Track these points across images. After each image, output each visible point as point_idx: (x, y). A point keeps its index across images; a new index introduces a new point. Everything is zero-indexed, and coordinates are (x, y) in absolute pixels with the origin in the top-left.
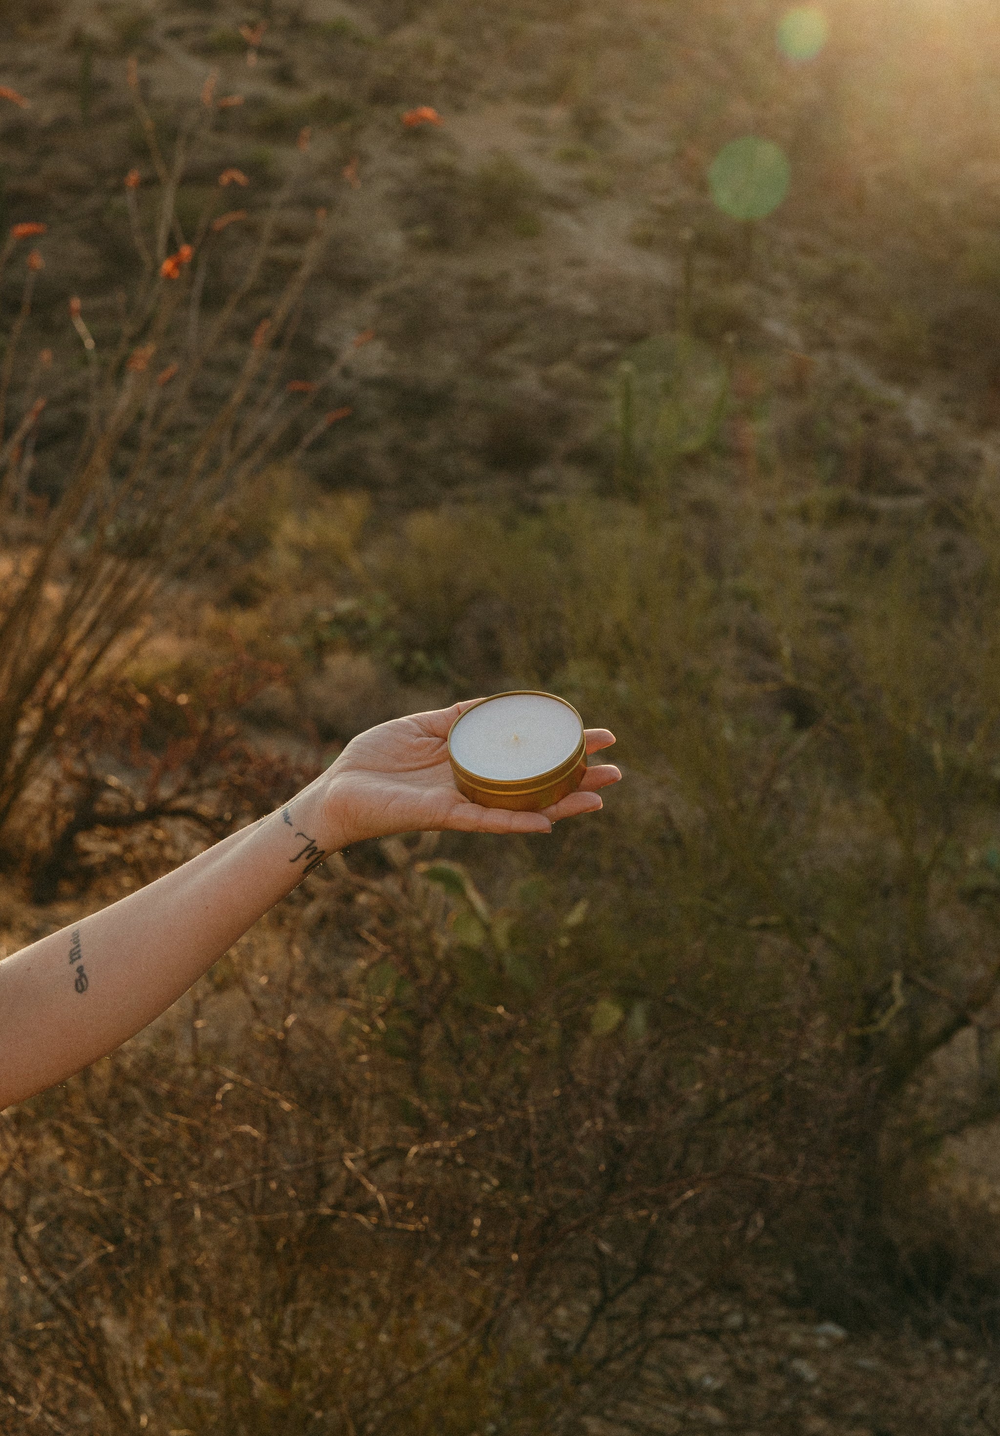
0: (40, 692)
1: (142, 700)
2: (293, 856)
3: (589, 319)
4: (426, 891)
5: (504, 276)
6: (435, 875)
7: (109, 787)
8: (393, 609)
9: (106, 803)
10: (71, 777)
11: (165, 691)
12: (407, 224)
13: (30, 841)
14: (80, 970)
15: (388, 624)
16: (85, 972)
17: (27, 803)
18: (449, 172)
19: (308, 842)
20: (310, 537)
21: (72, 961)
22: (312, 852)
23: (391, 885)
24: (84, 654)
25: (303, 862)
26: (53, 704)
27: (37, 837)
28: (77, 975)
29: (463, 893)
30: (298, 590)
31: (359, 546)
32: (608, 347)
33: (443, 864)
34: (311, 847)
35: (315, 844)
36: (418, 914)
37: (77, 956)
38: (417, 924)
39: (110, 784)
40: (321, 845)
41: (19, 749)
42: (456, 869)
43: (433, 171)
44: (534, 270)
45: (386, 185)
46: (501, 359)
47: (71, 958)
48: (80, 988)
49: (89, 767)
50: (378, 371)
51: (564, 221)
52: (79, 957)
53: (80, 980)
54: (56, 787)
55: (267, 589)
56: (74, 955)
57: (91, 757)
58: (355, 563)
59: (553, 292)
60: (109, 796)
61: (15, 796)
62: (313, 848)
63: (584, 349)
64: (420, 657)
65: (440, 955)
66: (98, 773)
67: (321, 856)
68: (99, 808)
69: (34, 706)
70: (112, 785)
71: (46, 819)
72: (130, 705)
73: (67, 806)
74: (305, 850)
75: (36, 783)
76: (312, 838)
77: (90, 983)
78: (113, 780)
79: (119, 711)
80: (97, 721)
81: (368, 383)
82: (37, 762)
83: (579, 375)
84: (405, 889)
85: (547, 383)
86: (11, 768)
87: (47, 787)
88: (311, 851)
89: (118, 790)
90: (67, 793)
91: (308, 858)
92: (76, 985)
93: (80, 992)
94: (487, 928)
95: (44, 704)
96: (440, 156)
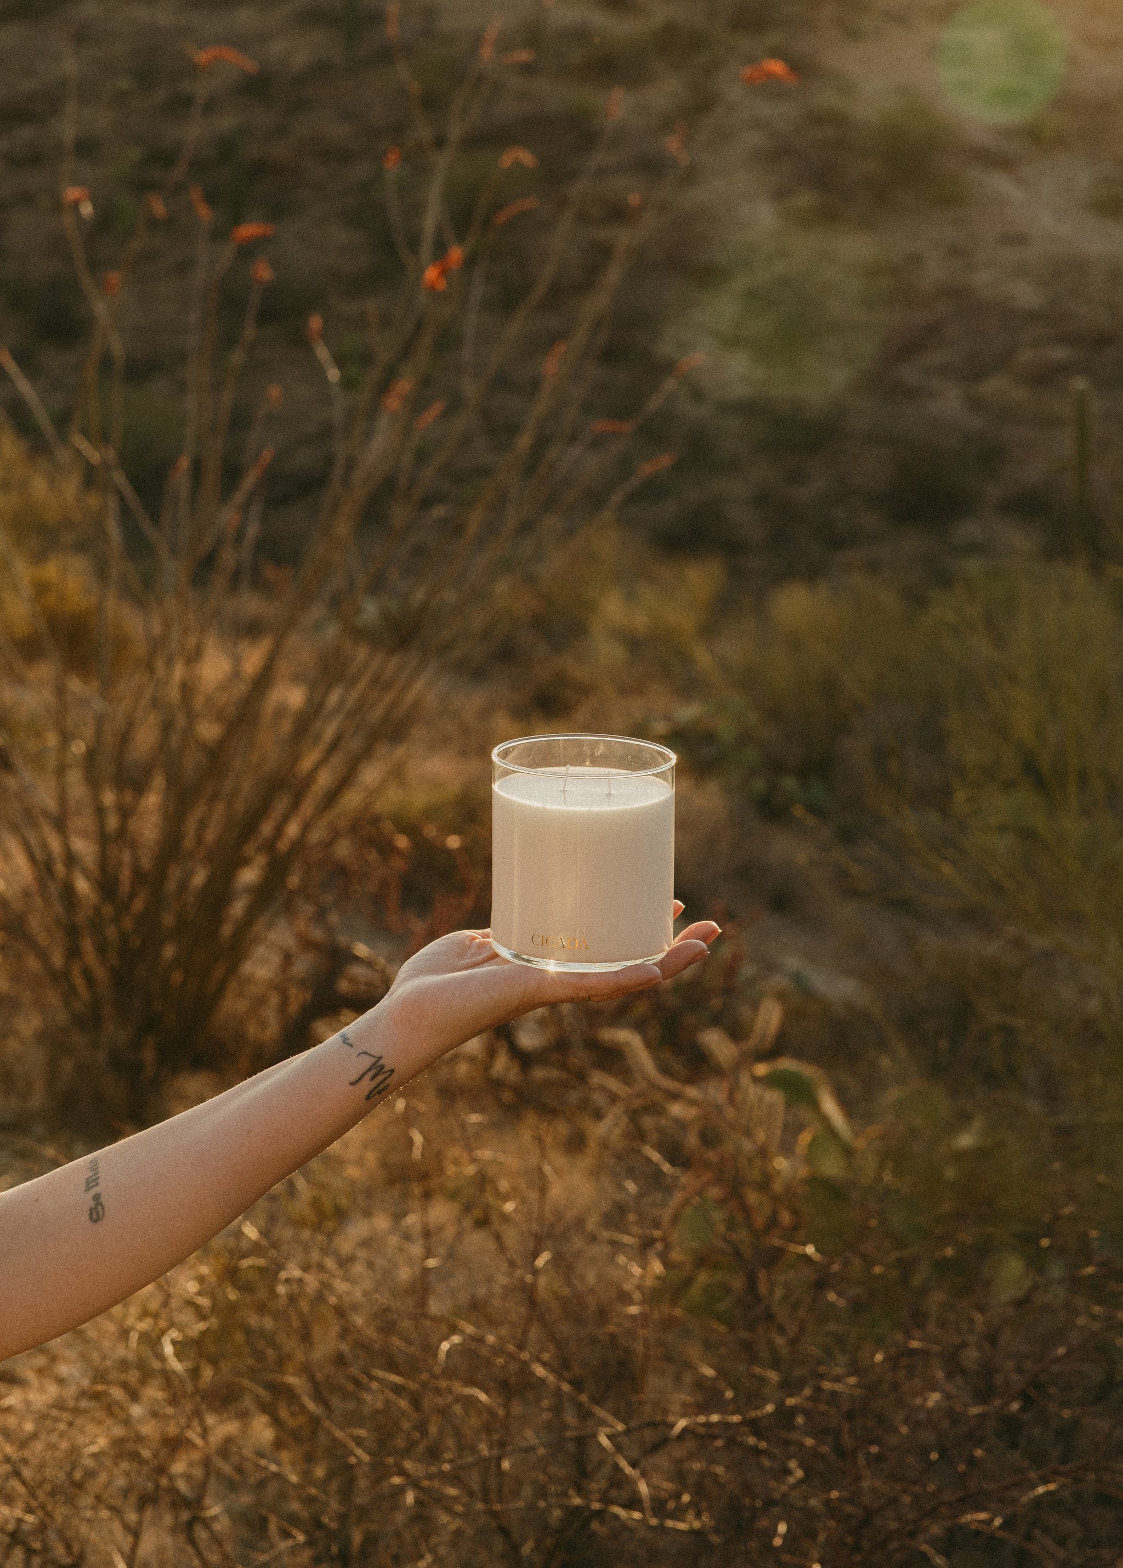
0: (266, 829)
1: (402, 842)
2: (354, 1077)
3: (1032, 316)
4: (761, 1100)
5: (916, 260)
6: (773, 1081)
7: (357, 959)
8: (753, 718)
9: (353, 980)
10: (306, 944)
11: (430, 831)
12: (780, 194)
13: (252, 1030)
14: (97, 1198)
15: (745, 739)
16: (103, 1199)
17: (248, 980)
18: (838, 119)
19: (373, 1060)
20: (640, 622)
21: (88, 1189)
22: (379, 1071)
23: (715, 1092)
24: (325, 779)
25: (367, 1085)
26: (283, 846)
27: (263, 1025)
28: (91, 1203)
29: (815, 1105)
30: (625, 691)
31: (708, 631)
32: (1060, 354)
33: (786, 1064)
34: (378, 1064)
35: (382, 1062)
36: (748, 1133)
37: (94, 1183)
38: (747, 1146)
39: (357, 954)
40: (388, 1063)
41: (238, 908)
42: (807, 1070)
43: (817, 119)
44: (956, 251)
45: (753, 140)
46: (909, 374)
47: (87, 1186)
48: (95, 1216)
49: (329, 930)
50: (740, 391)
51: (999, 183)
52: (97, 1184)
53: (96, 1208)
54: (288, 958)
55: (585, 690)
56: (91, 1183)
57: (334, 918)
58: (703, 657)
59: (983, 280)
60: (357, 971)
61: (233, 969)
62: (379, 1066)
63: (1026, 356)
64: (789, 783)
65: (778, 1187)
66: (342, 939)
67: (390, 1075)
68: (344, 986)
69: (258, 850)
70: (362, 956)
71: (274, 1000)
72: (386, 849)
73: (302, 983)
74: (370, 1069)
75: (260, 951)
76: (379, 1056)
77: (107, 1212)
78: (361, 949)
79: (373, 856)
80: (342, 871)
81: (728, 408)
82: (259, 926)
83: (1019, 394)
84: (731, 1100)
85: (975, 404)
86: (227, 930)
87: (276, 959)
88: (378, 1069)
89: (369, 963)
90: (303, 965)
91: (372, 1079)
92: (91, 1214)
93: (95, 1221)
94: (848, 1152)
95: (270, 846)
96: (826, 98)
